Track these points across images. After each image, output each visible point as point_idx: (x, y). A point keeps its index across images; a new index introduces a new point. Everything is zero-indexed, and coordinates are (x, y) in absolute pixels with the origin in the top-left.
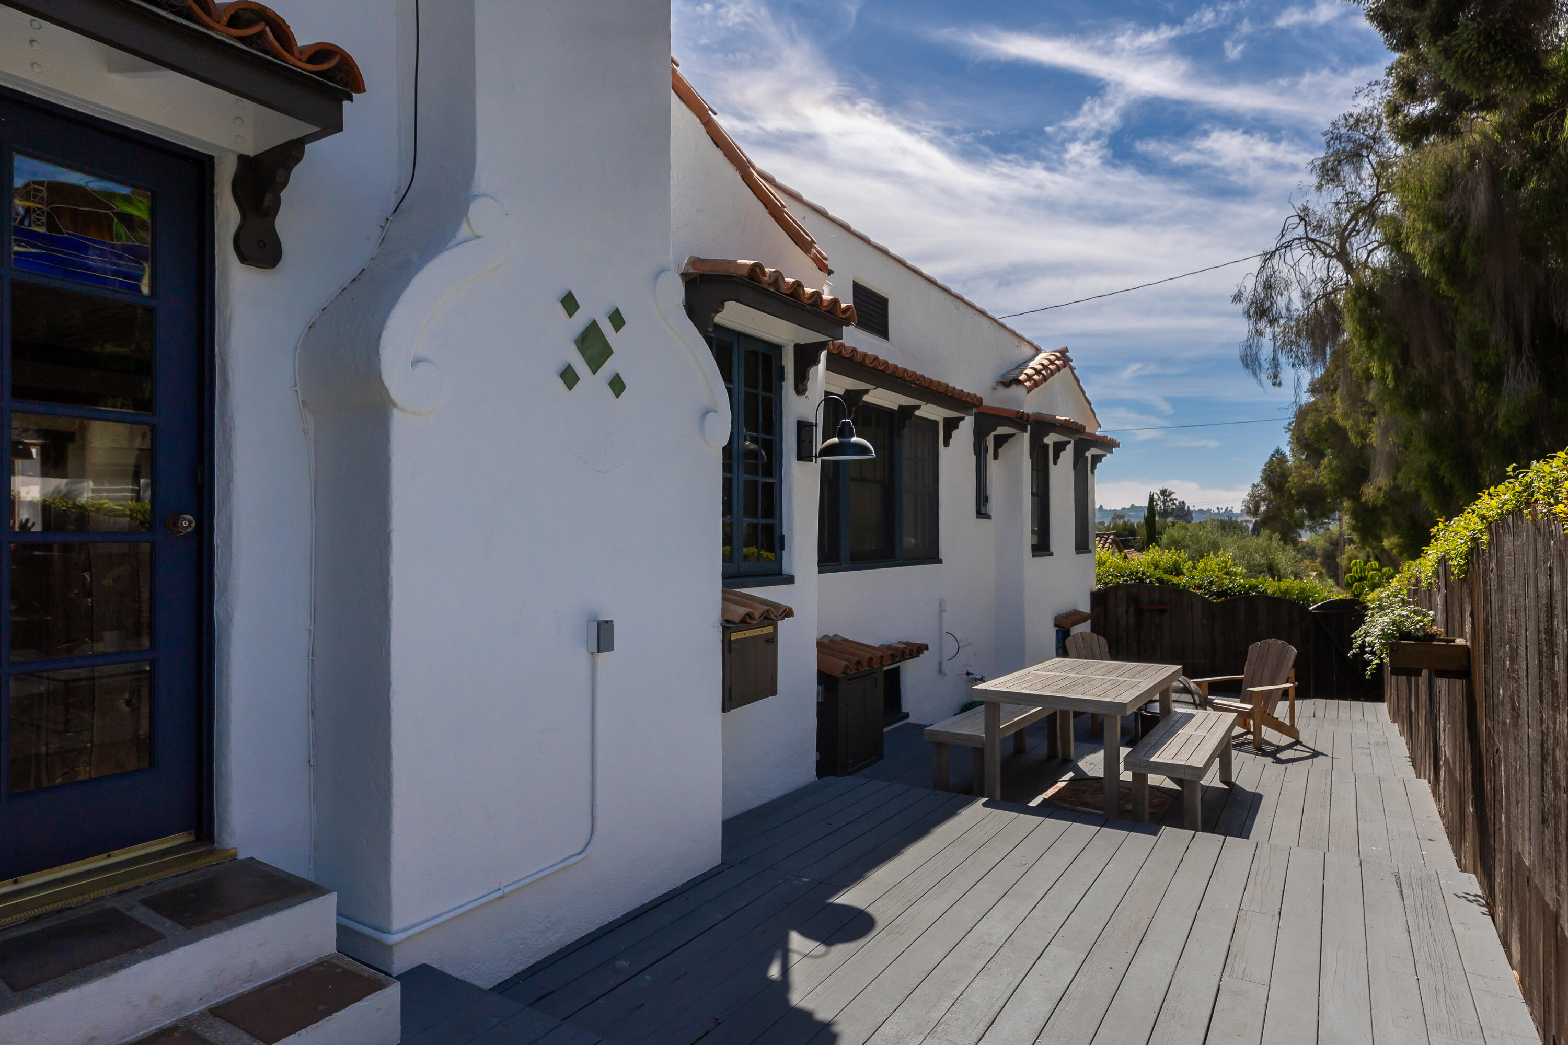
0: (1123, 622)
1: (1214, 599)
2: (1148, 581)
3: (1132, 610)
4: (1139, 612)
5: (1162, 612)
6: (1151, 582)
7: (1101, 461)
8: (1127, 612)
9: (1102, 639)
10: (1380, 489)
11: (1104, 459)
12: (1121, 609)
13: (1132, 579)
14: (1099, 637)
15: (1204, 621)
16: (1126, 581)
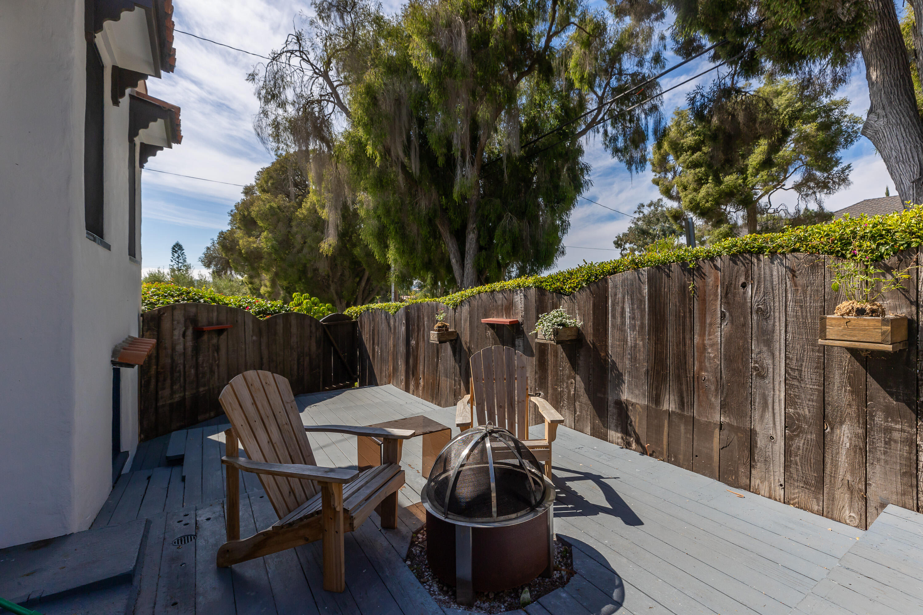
0: (180, 348)
1: (261, 317)
2: (202, 301)
3: (190, 332)
4: (198, 333)
5: (220, 332)
6: (205, 301)
7: (154, 155)
8: (184, 335)
9: (280, 378)
10: (330, 245)
11: (159, 153)
12: (177, 333)
13: (184, 300)
14: (275, 374)
15: (254, 338)
16: (177, 301)
